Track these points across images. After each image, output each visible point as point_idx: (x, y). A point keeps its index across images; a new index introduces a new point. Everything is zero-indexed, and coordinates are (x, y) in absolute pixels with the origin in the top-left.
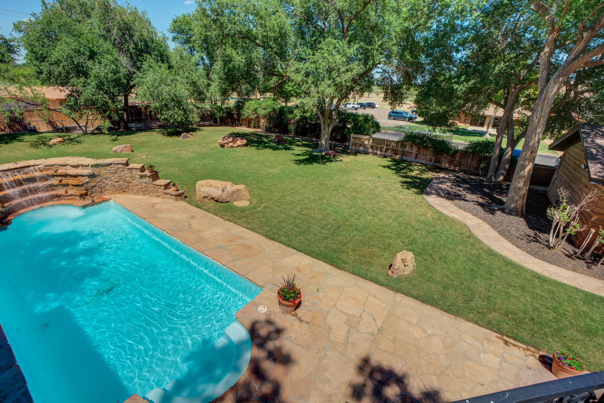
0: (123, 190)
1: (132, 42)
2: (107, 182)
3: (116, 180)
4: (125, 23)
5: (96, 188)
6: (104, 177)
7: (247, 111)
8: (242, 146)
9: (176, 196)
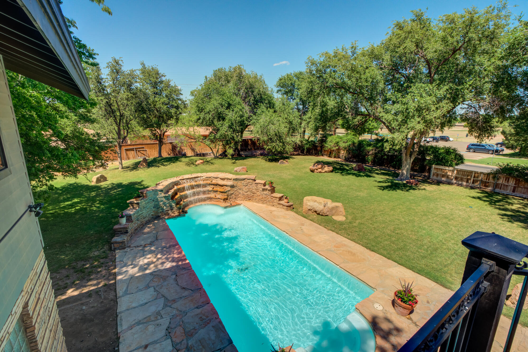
0: (249, 198)
1: (253, 96)
2: (240, 191)
3: (246, 191)
4: (251, 84)
5: (233, 195)
6: (239, 188)
7: (330, 144)
8: (329, 172)
9: (287, 207)
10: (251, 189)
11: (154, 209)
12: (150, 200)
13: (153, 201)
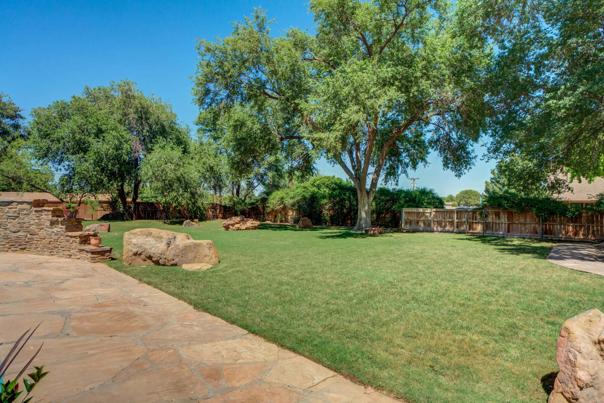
0: (21, 246)
3: (14, 229)
8: (253, 229)
9: (93, 253)
10: (25, 225)
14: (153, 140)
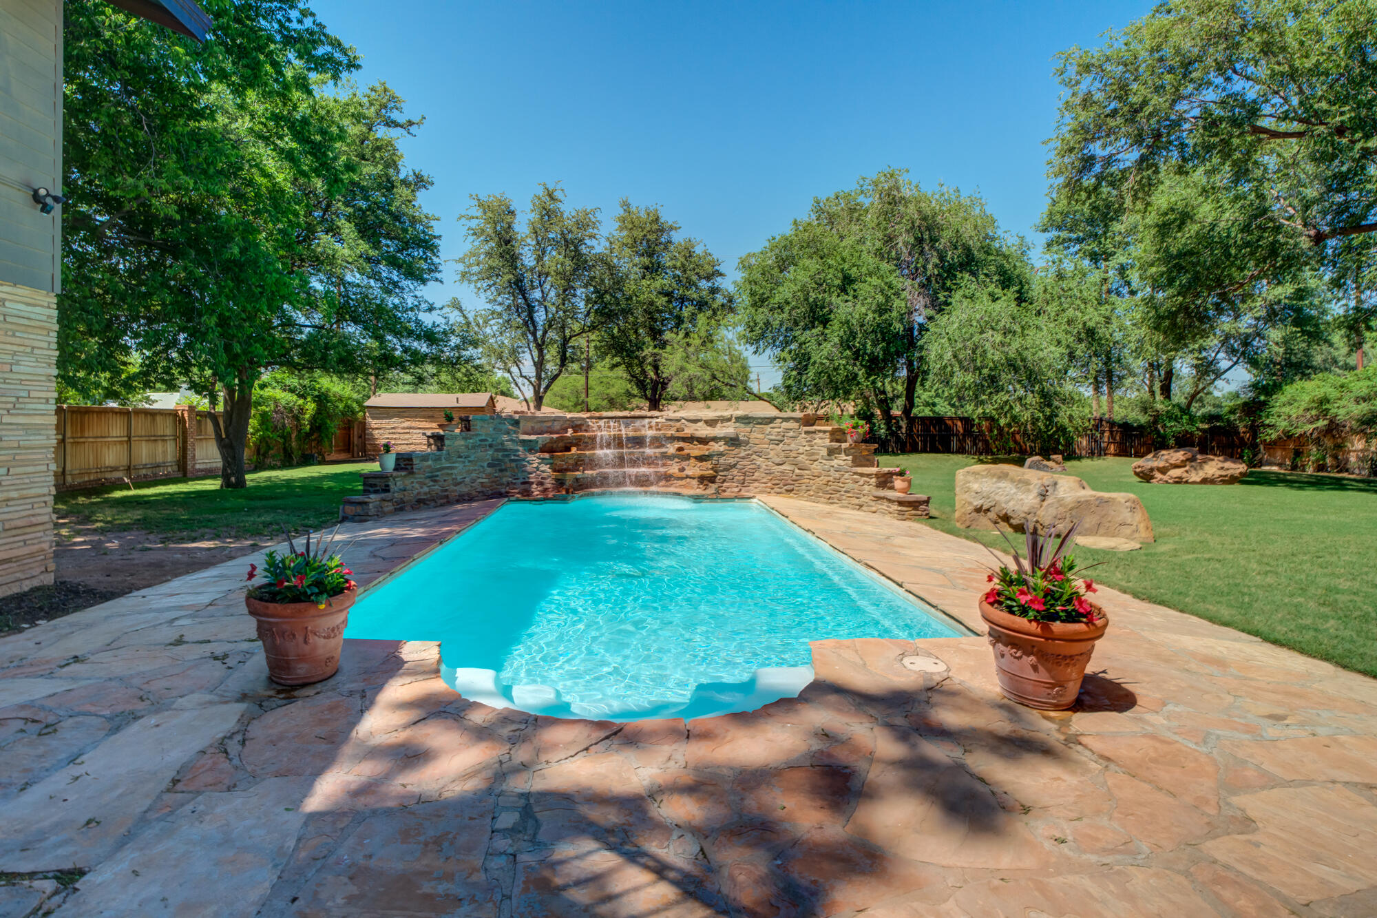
2: (760, 461)
3: (778, 460)
4: (925, 219)
5: (735, 472)
6: (755, 449)
7: (1287, 412)
10: (793, 454)
11: (489, 470)
12: (481, 440)
13: (491, 446)
14: (948, 283)
